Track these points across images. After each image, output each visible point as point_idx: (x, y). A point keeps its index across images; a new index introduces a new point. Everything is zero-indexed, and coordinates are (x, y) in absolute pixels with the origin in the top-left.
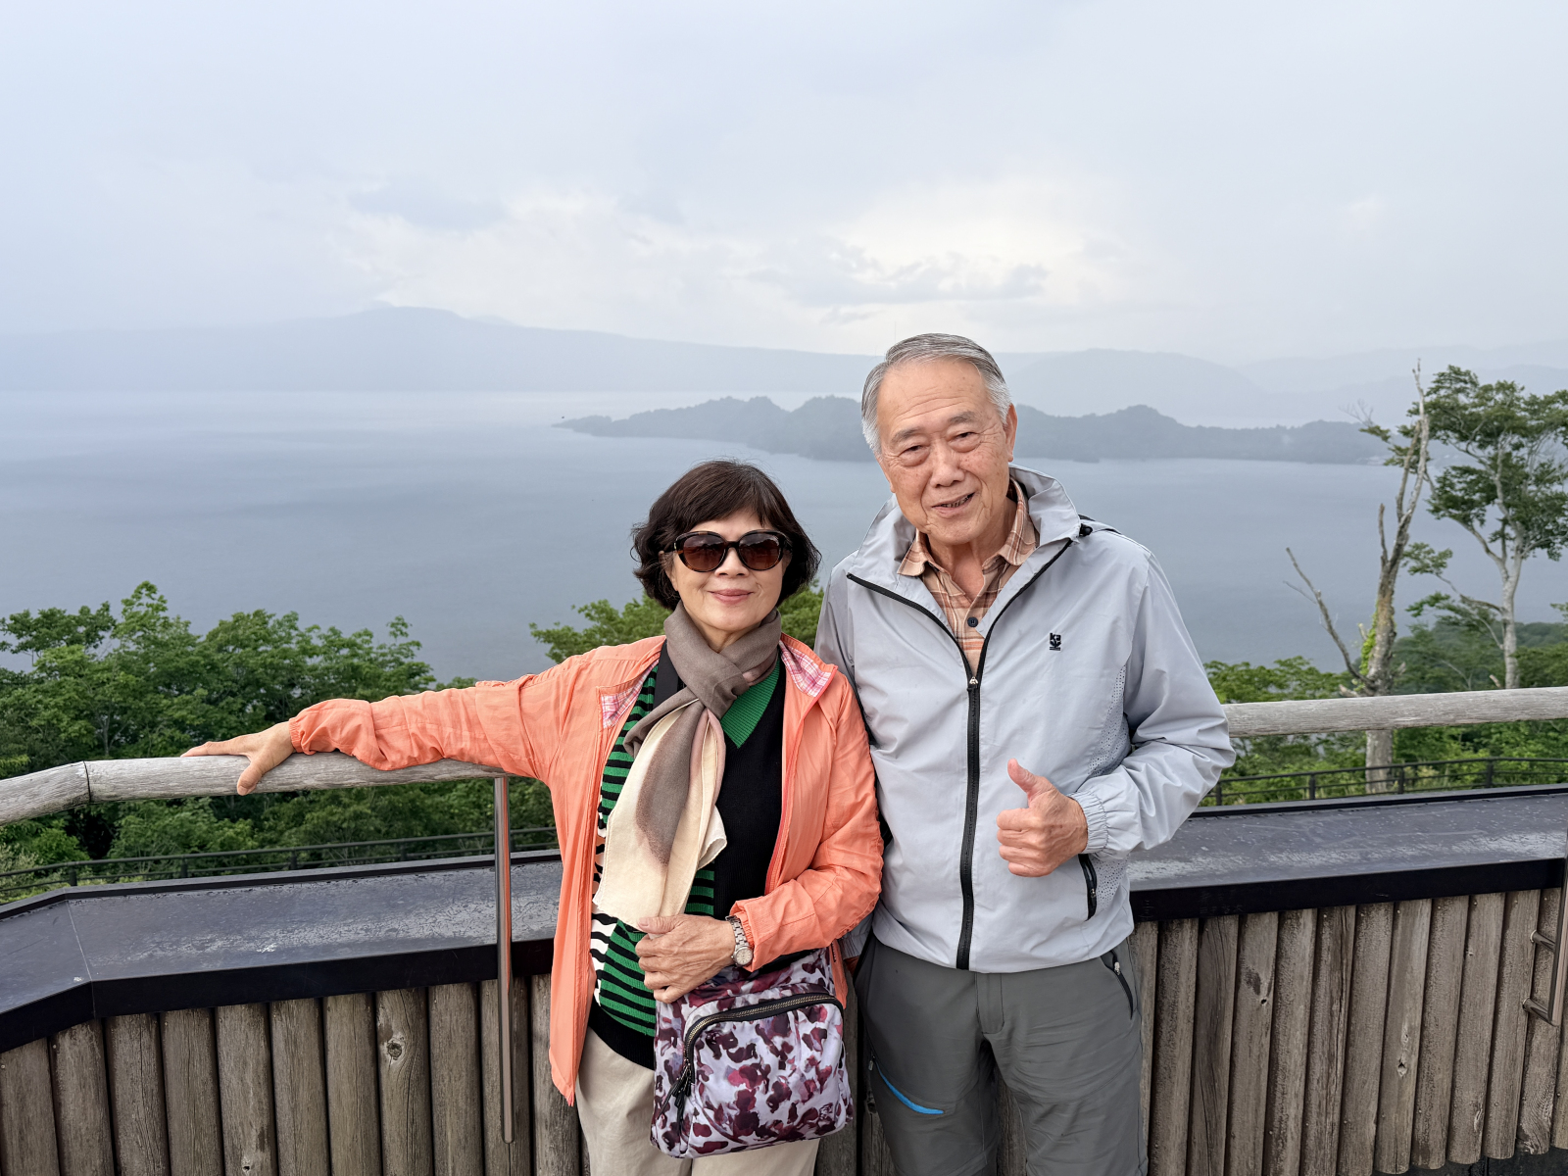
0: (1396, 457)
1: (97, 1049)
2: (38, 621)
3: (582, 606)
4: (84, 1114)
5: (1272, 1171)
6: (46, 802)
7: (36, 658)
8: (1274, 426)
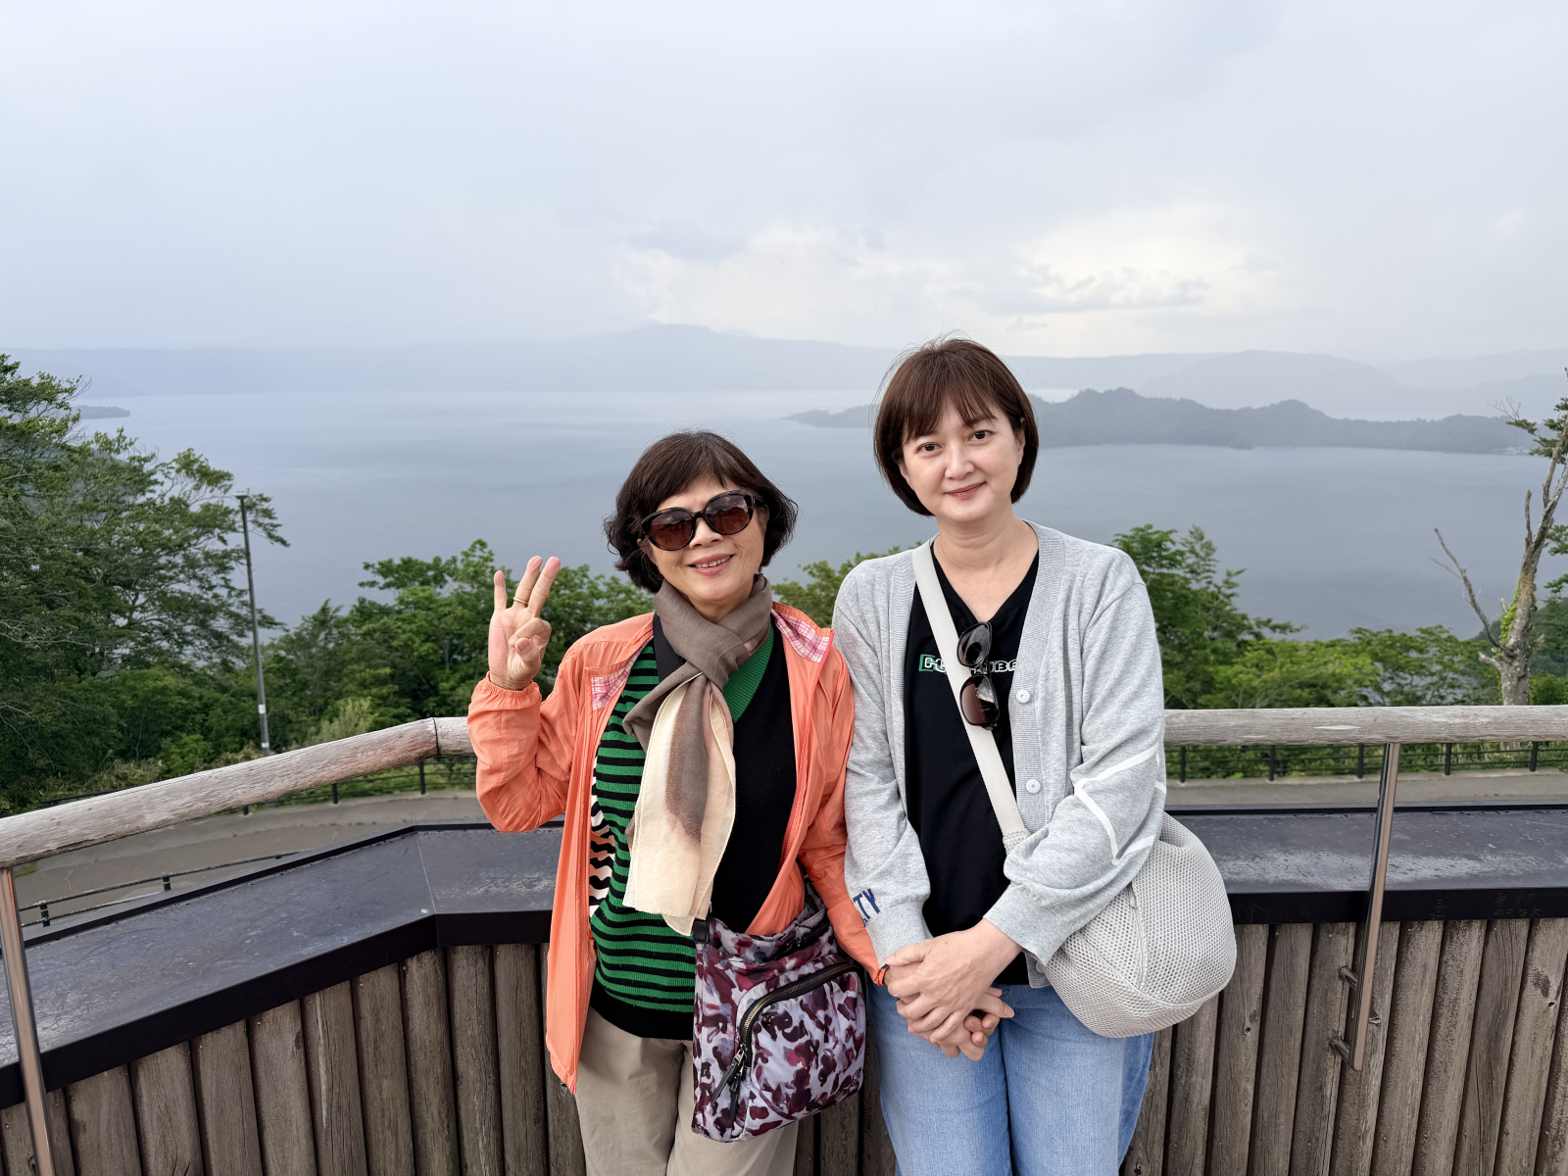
0: (1542, 448)
1: (439, 972)
2: (399, 566)
3: (806, 565)
4: (428, 1028)
5: (1545, 1170)
6: (400, 756)
7: (397, 595)
8: (1415, 419)
